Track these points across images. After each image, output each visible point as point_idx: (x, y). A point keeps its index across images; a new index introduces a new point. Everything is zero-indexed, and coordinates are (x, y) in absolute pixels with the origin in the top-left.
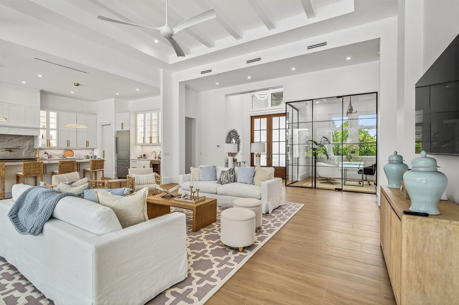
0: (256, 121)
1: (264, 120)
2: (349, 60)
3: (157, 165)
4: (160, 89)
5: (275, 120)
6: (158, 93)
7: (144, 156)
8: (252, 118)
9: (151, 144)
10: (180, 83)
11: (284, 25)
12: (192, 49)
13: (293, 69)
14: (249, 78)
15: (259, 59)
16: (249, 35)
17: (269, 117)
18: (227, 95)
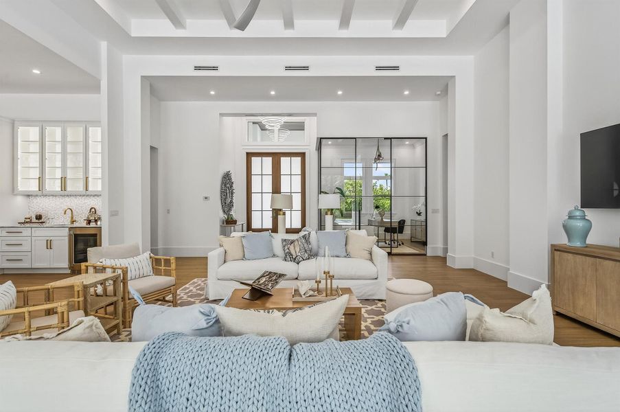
0: (256, 161)
1: (268, 161)
2: (407, 95)
3: (95, 235)
4: (99, 82)
5: (285, 161)
6: (96, 88)
7: (39, 217)
8: (249, 155)
9: (63, 193)
10: (144, 78)
11: (361, 27)
12: (189, 22)
13: (340, 93)
14: (273, 93)
15: (306, 68)
16: (306, 26)
17: (276, 157)
18: (222, 115)
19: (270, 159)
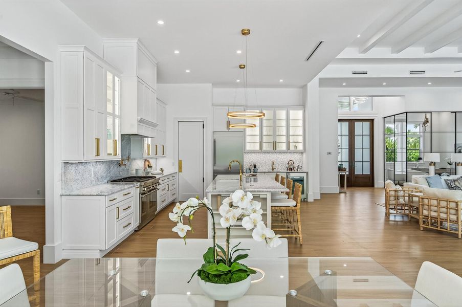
5: (358, 125)
14: (384, 84)
15: (423, 72)
17: (352, 122)
19: (347, 124)
